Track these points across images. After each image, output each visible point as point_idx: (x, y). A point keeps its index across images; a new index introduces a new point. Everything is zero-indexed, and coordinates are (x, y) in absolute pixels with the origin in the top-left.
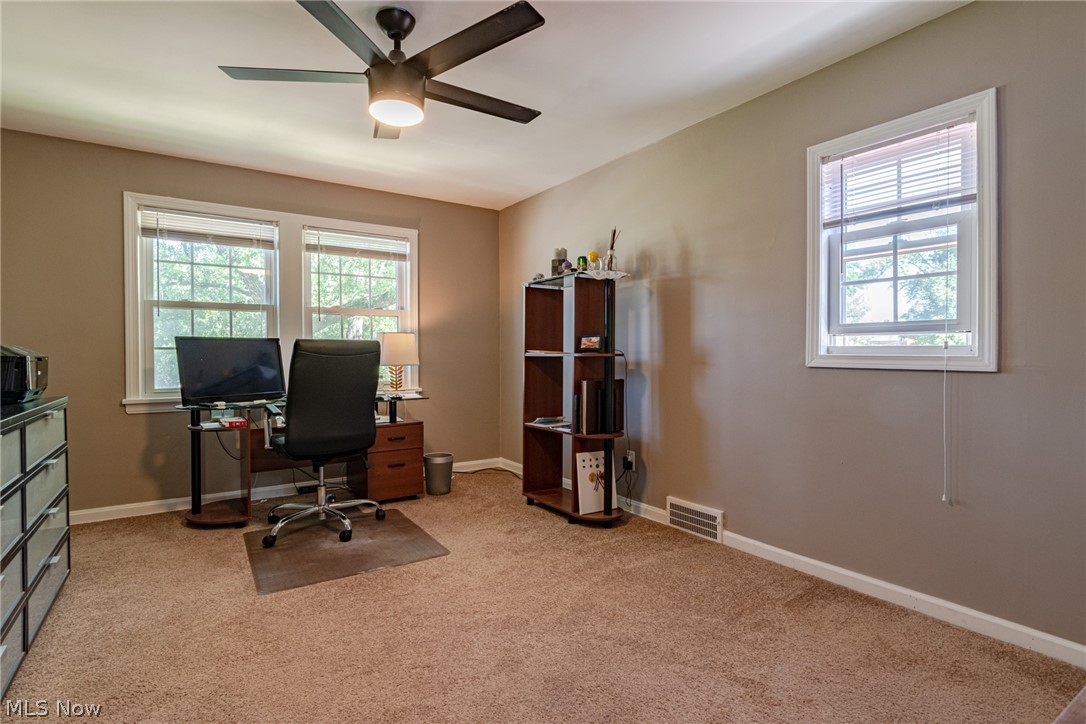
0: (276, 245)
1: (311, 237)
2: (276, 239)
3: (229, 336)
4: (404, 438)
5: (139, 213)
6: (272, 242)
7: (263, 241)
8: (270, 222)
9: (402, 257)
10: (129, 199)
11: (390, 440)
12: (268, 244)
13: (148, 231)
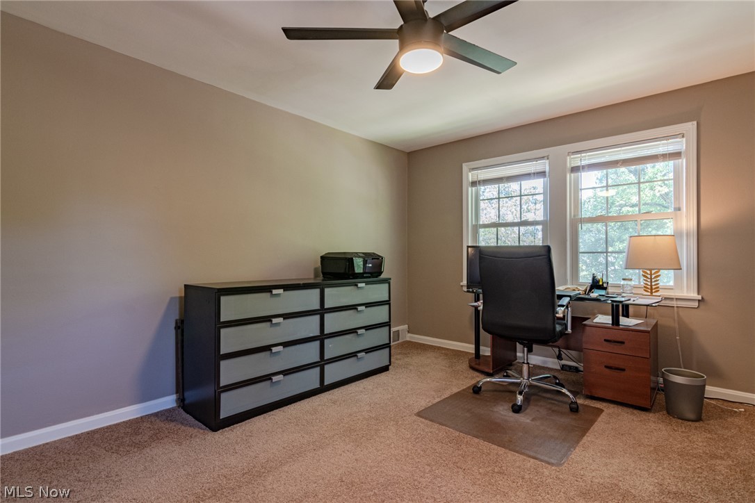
0: (547, 174)
1: (576, 161)
2: (547, 170)
3: (518, 244)
4: (623, 343)
5: (470, 174)
6: (544, 172)
7: (537, 173)
8: (543, 158)
9: (677, 155)
10: (465, 167)
11: (605, 340)
12: (542, 174)
13: (474, 184)
